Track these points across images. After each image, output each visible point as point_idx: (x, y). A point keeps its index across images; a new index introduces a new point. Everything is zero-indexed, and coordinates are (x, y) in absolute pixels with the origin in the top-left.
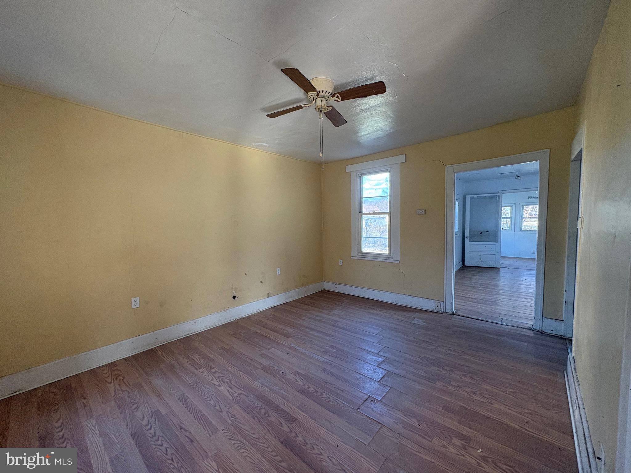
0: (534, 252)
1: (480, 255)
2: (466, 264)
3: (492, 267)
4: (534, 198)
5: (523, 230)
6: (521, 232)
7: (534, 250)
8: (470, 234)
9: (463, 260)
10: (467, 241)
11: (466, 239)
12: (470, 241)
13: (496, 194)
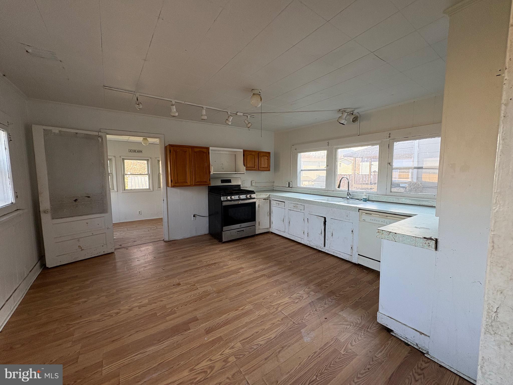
0: (140, 213)
1: (79, 240)
2: (49, 264)
3: (103, 253)
4: (135, 151)
5: (126, 188)
6: (124, 191)
7: (140, 211)
8: (51, 205)
9: (41, 256)
10: (46, 219)
11: (43, 216)
12: (53, 219)
13: (97, 134)
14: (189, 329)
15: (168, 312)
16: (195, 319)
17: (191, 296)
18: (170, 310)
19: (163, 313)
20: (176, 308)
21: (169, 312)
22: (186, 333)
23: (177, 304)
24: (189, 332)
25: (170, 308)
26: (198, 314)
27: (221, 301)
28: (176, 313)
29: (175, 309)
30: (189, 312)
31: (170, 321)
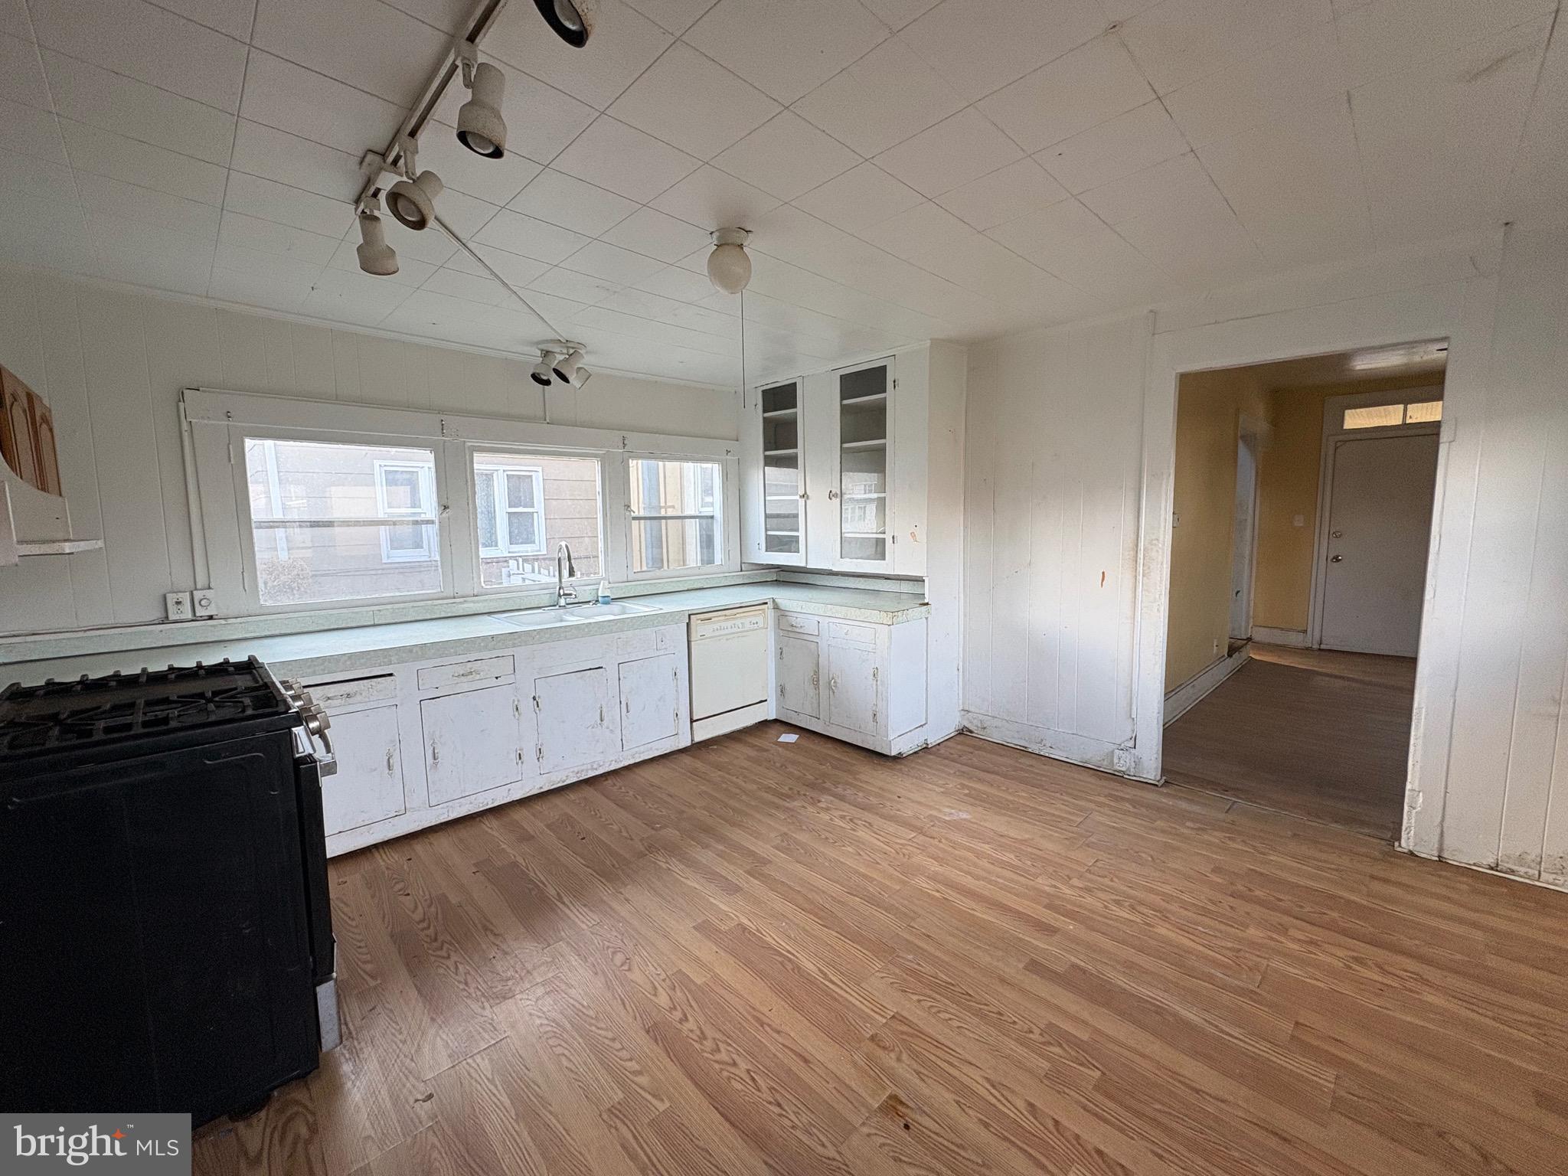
14: (1074, 966)
15: (1064, 1049)
16: (1035, 967)
17: (950, 1019)
18: (1052, 1049)
19: (1080, 1065)
20: (1031, 1036)
21: (1060, 1045)
22: (1091, 968)
23: (1013, 1044)
24: (1083, 964)
25: (1042, 1056)
26: (1013, 968)
27: (929, 936)
28: (1050, 1025)
29: (1035, 1036)
30: (1023, 991)
31: (1085, 1023)
